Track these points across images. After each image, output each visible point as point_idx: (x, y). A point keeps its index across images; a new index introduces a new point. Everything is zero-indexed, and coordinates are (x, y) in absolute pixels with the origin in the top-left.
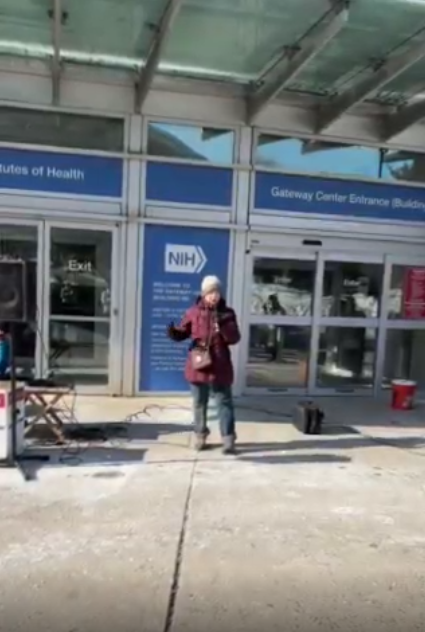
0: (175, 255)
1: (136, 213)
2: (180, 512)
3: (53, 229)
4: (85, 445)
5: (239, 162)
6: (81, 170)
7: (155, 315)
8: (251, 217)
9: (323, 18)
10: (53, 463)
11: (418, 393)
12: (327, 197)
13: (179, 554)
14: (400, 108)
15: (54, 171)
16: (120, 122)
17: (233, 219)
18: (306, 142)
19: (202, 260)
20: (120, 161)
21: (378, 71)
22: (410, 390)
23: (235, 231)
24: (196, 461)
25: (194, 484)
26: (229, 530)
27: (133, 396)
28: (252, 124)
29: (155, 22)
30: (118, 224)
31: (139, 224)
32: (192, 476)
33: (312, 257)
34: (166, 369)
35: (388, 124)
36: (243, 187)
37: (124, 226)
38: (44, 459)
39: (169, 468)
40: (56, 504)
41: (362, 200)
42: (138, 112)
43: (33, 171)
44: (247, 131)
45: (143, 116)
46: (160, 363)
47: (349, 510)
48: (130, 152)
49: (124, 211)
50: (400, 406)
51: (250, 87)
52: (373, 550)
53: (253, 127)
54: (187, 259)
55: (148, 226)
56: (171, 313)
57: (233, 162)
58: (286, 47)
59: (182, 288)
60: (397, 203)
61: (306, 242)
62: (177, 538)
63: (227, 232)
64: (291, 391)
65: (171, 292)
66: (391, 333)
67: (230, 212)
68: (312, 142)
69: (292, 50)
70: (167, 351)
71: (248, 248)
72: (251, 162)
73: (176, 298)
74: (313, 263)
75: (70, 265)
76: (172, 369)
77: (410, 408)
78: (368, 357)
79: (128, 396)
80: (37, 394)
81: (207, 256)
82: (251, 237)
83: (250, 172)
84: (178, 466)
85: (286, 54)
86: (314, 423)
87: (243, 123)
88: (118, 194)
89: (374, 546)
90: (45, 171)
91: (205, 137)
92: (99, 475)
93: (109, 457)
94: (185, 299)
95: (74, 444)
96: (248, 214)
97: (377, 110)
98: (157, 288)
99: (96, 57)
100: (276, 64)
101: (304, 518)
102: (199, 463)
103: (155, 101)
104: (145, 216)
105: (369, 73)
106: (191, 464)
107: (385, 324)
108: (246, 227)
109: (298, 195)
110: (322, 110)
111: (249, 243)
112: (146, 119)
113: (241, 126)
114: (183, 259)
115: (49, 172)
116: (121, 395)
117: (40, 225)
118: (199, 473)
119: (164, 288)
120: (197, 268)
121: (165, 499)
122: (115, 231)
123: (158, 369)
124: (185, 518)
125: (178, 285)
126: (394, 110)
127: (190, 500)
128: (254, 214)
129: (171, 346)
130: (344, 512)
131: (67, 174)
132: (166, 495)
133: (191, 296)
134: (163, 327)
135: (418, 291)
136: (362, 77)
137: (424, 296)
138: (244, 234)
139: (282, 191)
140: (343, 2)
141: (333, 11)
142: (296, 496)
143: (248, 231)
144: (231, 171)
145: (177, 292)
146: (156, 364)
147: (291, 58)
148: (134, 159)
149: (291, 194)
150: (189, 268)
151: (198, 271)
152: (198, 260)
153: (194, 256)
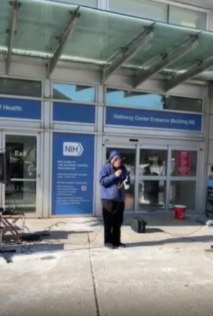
0: (68, 147)
1: (49, 127)
2: (89, 274)
3: (7, 136)
4: (32, 243)
5: (98, 102)
6: (21, 106)
7: (59, 177)
8: (105, 128)
9: (139, 36)
10: (18, 253)
11: (187, 211)
12: (140, 119)
13: (95, 296)
14: (173, 77)
15: (6, 107)
16: (40, 82)
17: (96, 129)
18: (126, 92)
19: (81, 149)
20: (40, 102)
21: (165, 60)
22: (183, 210)
23: (97, 135)
24: (90, 248)
25: (92, 260)
26: (116, 282)
27: (49, 218)
28: (104, 84)
29: (59, 36)
30: (39, 133)
31: (50, 132)
32: (90, 256)
33: (133, 147)
34: (65, 203)
35: (168, 83)
36: (100, 113)
37: (42, 134)
38: (14, 252)
39: (78, 253)
40: (27, 274)
41: (157, 120)
42: (48, 78)
44: (101, 88)
45: (50, 80)
46: (62, 201)
47: (170, 269)
48: (45, 97)
49: (42, 126)
50: (179, 218)
51: (102, 66)
52: (186, 288)
53: (104, 86)
54: (74, 149)
55: (54, 133)
56: (67, 176)
57: (95, 102)
58: (122, 48)
59: (72, 164)
60: (173, 121)
61: (131, 140)
62: (92, 288)
63: (94, 135)
64: (126, 212)
65: (67, 165)
66: (172, 183)
67: (94, 126)
68: (129, 92)
69: (125, 49)
70: (65, 195)
71: (104, 143)
72: (104, 102)
73: (69, 168)
74: (135, 150)
75: (16, 153)
76: (68, 203)
77: (184, 219)
79: (45, 218)
80: (5, 219)
81: (84, 147)
82: (105, 138)
83: (103, 107)
85: (121, 51)
86: (142, 227)
87: (99, 83)
88: (40, 118)
89: (186, 286)
90: (2, 107)
91: (77, 90)
92: (43, 259)
93: (46, 248)
94: (74, 169)
95: (24, 243)
96: (103, 127)
97: (161, 77)
98: (60, 163)
99: (28, 52)
100: (116, 56)
101: (150, 274)
102: (91, 250)
103: (56, 73)
104: (53, 129)
105: (158, 60)
106: (88, 250)
107: (169, 178)
108: (103, 133)
109: (126, 118)
110: (136, 78)
111: (104, 141)
112: (52, 81)
113: (98, 85)
114: (71, 149)
115: (4, 107)
116: (42, 218)
118: (93, 255)
119: (63, 164)
120: (79, 153)
121: (81, 269)
122: (38, 136)
123: (61, 204)
124: (93, 278)
125: (70, 162)
126: (170, 78)
127: (93, 269)
128: (106, 127)
129: (66, 192)
130: (168, 271)
131: (13, 109)
132: (81, 267)
133: (77, 168)
134: (63, 183)
135: (184, 162)
136: (156, 62)
137: (187, 165)
138: (101, 136)
139: (119, 116)
140: (150, 28)
141: (145, 33)
142: (143, 263)
143: (103, 135)
144: (94, 106)
145: (70, 165)
146: (59, 201)
147: (124, 54)
148: (47, 101)
149: (123, 117)
150: (75, 154)
151: (80, 155)
152: (79, 150)
153: (77, 147)
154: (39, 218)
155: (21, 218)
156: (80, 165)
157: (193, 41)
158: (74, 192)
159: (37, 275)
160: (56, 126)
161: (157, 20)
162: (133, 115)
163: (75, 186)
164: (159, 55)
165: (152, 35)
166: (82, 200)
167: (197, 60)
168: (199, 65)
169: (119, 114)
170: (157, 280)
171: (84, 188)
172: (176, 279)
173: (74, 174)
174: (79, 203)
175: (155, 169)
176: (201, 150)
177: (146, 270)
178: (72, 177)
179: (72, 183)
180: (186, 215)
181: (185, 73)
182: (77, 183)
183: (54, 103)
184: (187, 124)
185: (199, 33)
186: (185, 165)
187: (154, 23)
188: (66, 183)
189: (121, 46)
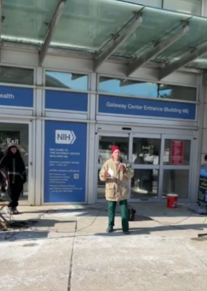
0: (60, 135)
1: (40, 115)
2: (68, 262)
4: (17, 230)
5: (90, 90)
6: (13, 94)
7: (51, 165)
8: (97, 116)
9: (129, 22)
10: (2, 240)
11: (179, 200)
12: (133, 107)
13: (69, 284)
14: (166, 65)
16: (32, 70)
17: (88, 117)
19: (74, 138)
20: (32, 89)
21: (156, 47)
22: (176, 198)
23: (90, 123)
24: (75, 236)
25: (74, 248)
26: (94, 270)
27: (41, 205)
29: (48, 22)
30: (31, 120)
31: (42, 120)
32: (73, 244)
33: (126, 136)
34: (57, 191)
35: (161, 71)
36: (93, 102)
37: (34, 122)
39: (61, 241)
40: (4, 260)
41: (150, 108)
42: (40, 66)
44: (94, 76)
46: (54, 188)
47: (152, 258)
48: (36, 85)
49: (34, 114)
50: (171, 207)
51: (96, 54)
52: (165, 277)
53: (97, 73)
54: (66, 137)
55: (46, 121)
56: (59, 163)
57: (88, 90)
58: (113, 35)
59: (64, 151)
60: (166, 109)
61: (124, 129)
62: (68, 276)
63: (86, 124)
65: (59, 153)
66: (165, 171)
67: (87, 114)
69: (115, 36)
70: (57, 182)
71: (96, 132)
72: (96, 90)
73: (61, 156)
74: (128, 139)
75: (8, 141)
76: (60, 191)
77: (176, 207)
78: (155, 183)
79: (38, 206)
81: (76, 136)
82: (97, 126)
83: (96, 95)
84: (65, 239)
85: (112, 38)
86: (131, 215)
87: (92, 71)
88: (32, 106)
89: (165, 275)
92: (25, 245)
93: (30, 236)
94: (66, 157)
95: (12, 230)
96: (96, 115)
97: (155, 65)
98: (52, 151)
99: (19, 39)
100: (107, 43)
101: (130, 262)
103: (48, 60)
104: (45, 116)
105: (151, 48)
106: (72, 238)
107: (163, 167)
108: (95, 122)
109: (119, 106)
110: (130, 65)
111: (97, 129)
112: (44, 69)
113: (91, 73)
114: (64, 137)
116: (35, 205)
118: (77, 242)
119: (55, 152)
121: (61, 256)
122: (30, 123)
124: (71, 266)
125: (62, 150)
126: (163, 66)
127: (73, 256)
128: (98, 115)
129: (59, 180)
130: (149, 259)
131: (6, 96)
132: (61, 254)
133: (69, 155)
134: (54, 170)
135: (177, 151)
136: (149, 50)
137: (180, 154)
138: (94, 125)
139: (112, 104)
140: (139, 13)
141: (135, 18)
142: (125, 251)
143: (96, 123)
144: (86, 94)
145: (62, 153)
146: (52, 189)
147: (115, 40)
148: (39, 89)
149: (116, 105)
150: (67, 142)
151: (72, 143)
152: (71, 137)
153: (70, 135)
154: (31, 205)
156: (72, 154)
157: (184, 27)
158: (67, 180)
159: (15, 263)
160: (47, 114)
162: (126, 104)
163: (68, 174)
164: (151, 43)
165: (141, 19)
166: (74, 188)
167: (191, 47)
168: (192, 52)
169: (112, 102)
170: (136, 268)
171: (76, 176)
172: (156, 268)
173: (67, 162)
174: (71, 191)
175: (148, 158)
176: (195, 139)
177: (127, 258)
178: (65, 165)
179: (64, 171)
180: (178, 204)
181: (178, 60)
182: (69, 171)
183: (47, 91)
184: (180, 112)
185: (190, 18)
186: (178, 154)
187: (142, 9)
188: (59, 171)
189: (112, 33)
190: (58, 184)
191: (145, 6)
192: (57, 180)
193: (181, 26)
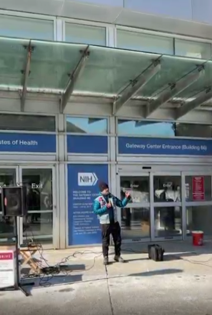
0: (83, 177)
1: (63, 159)
3: (23, 170)
4: (50, 275)
5: (110, 133)
6: (36, 141)
7: (75, 207)
8: (117, 158)
9: (148, 68)
10: (37, 286)
12: (151, 147)
14: (182, 105)
15: (23, 142)
16: (54, 117)
17: (109, 159)
18: (137, 121)
19: (96, 179)
20: (55, 135)
21: (173, 89)
22: (201, 235)
23: (110, 164)
25: (111, 291)
27: (66, 248)
28: (115, 115)
29: (71, 73)
30: (54, 165)
31: (65, 164)
32: (108, 287)
33: (147, 175)
34: (81, 233)
35: (177, 111)
36: (113, 144)
37: (57, 166)
38: (32, 284)
39: (96, 284)
41: (169, 147)
42: (62, 113)
43: (13, 143)
44: (112, 120)
45: (64, 114)
46: (78, 230)
48: (59, 131)
49: (57, 159)
50: (197, 245)
51: (113, 99)
53: (115, 117)
54: (88, 179)
55: (68, 165)
56: (82, 205)
57: (107, 133)
58: (131, 81)
59: (87, 193)
60: (184, 147)
61: (144, 168)
63: (107, 165)
64: (143, 240)
65: (82, 195)
66: (187, 208)
67: (107, 156)
69: (134, 81)
70: (81, 224)
71: (117, 172)
72: (116, 133)
73: (85, 198)
74: (148, 177)
76: (85, 233)
77: (202, 244)
78: (177, 220)
79: (63, 249)
80: (23, 251)
81: (98, 178)
82: (118, 166)
83: (115, 137)
84: (99, 283)
85: (131, 84)
86: (160, 255)
87: (110, 115)
88: (55, 151)
90: (18, 142)
91: (90, 122)
92: (62, 291)
93: (64, 280)
94: (88, 198)
96: (116, 156)
97: (171, 106)
98: (76, 194)
99: (41, 90)
100: (125, 88)
101: (170, 304)
102: (108, 280)
103: (69, 108)
104: (68, 161)
105: (167, 89)
106: (106, 281)
107: (185, 204)
108: (116, 163)
109: (138, 146)
110: (146, 108)
111: (117, 170)
113: (110, 117)
114: (86, 179)
115: (20, 142)
116: (60, 249)
117: (17, 167)
118: (111, 285)
119: (78, 194)
120: (94, 183)
121: (99, 300)
122: (53, 168)
124: (112, 310)
125: (85, 192)
126: (179, 106)
127: (112, 300)
128: (119, 156)
129: (83, 222)
130: (188, 299)
131: (29, 143)
133: (92, 197)
134: (79, 213)
135: (198, 187)
136: (165, 92)
137: (202, 190)
139: (131, 145)
140: (157, 61)
141: (153, 65)
143: (116, 165)
144: (106, 137)
145: (85, 195)
146: (76, 231)
147: (133, 86)
148: (61, 135)
149: (135, 146)
150: (89, 184)
151: (94, 185)
152: (93, 179)
153: (91, 177)
154: (56, 249)
155: (39, 250)
157: (199, 71)
158: (90, 221)
159: (57, 308)
160: (70, 158)
161: (163, 53)
162: (145, 144)
163: (91, 215)
164: (167, 85)
165: (159, 66)
166: (98, 230)
167: (205, 88)
168: (207, 92)
169: (131, 143)
170: (178, 310)
173: (90, 204)
174: (96, 232)
175: (170, 195)
178: (88, 207)
179: (87, 212)
180: (204, 241)
181: (193, 101)
183: (68, 136)
184: (199, 149)
185: (205, 62)
187: (161, 57)
188: (82, 212)
189: (131, 79)
190: (82, 226)
191: (162, 55)
192: (81, 222)
193: (197, 70)
